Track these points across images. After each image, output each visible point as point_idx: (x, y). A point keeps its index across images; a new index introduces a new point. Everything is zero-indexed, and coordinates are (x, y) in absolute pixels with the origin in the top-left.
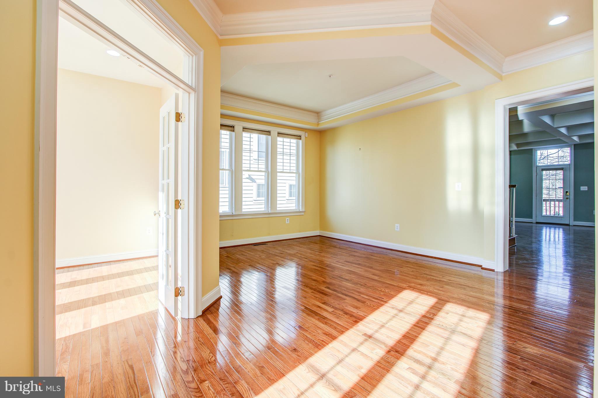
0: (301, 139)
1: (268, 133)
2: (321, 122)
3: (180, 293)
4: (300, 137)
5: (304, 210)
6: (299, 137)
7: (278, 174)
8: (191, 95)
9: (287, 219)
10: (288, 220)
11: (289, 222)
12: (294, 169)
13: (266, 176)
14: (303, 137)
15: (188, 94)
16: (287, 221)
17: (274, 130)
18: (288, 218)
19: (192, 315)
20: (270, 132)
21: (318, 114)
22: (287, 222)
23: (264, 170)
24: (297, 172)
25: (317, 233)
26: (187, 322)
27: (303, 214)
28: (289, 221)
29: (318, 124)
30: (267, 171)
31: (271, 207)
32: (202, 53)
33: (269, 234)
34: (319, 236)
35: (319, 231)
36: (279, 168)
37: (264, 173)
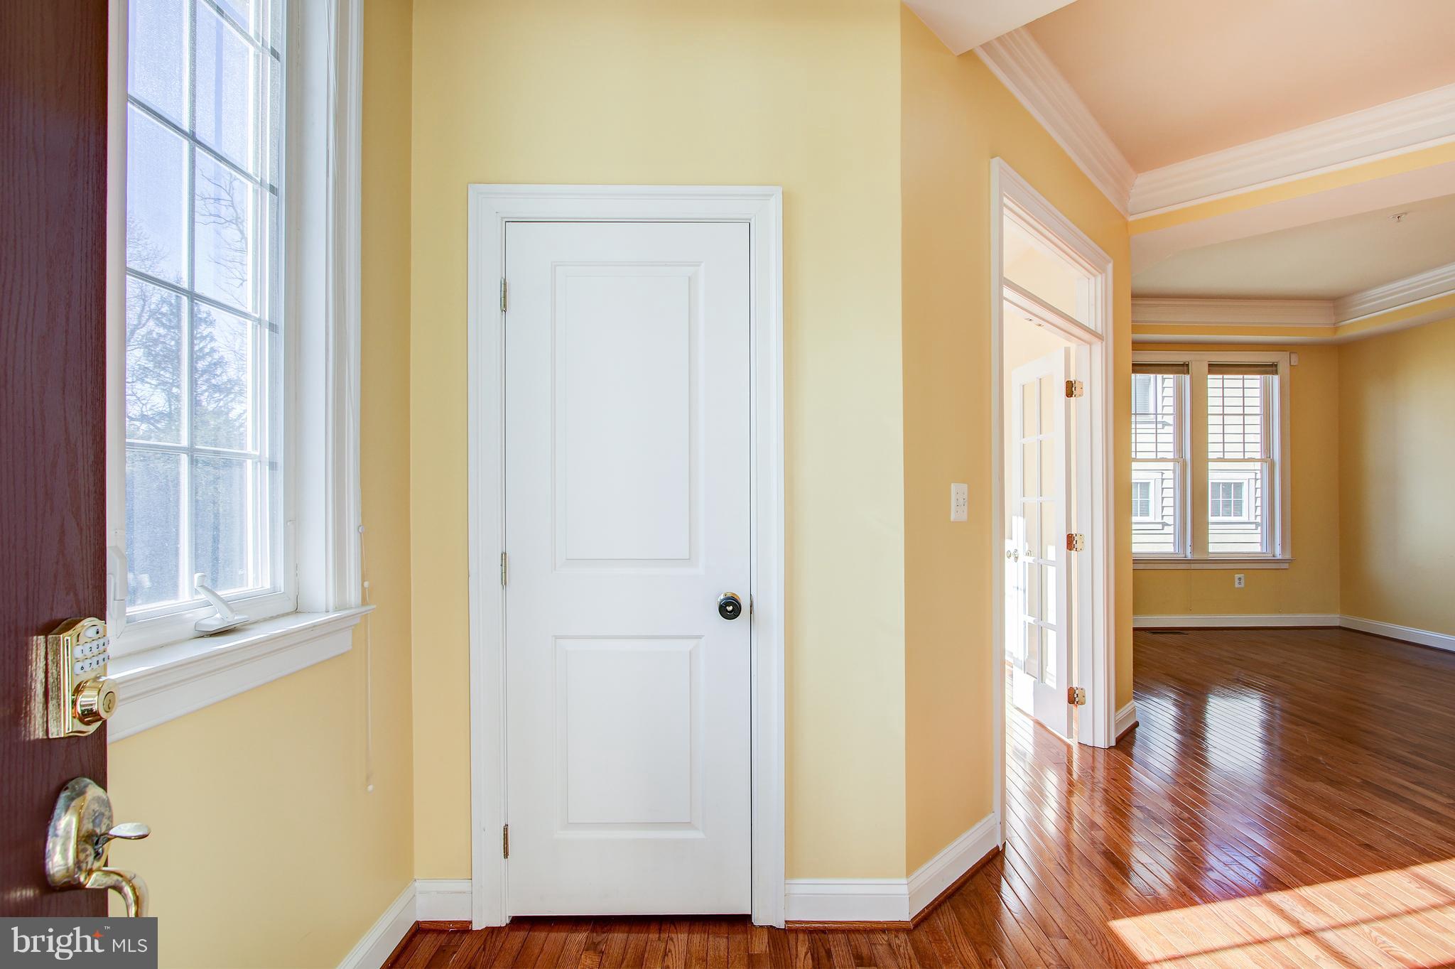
0: (1276, 372)
1: (1183, 368)
2: (1344, 323)
3: (1077, 700)
4: (1274, 368)
5: (1288, 556)
6: (1271, 368)
7: (1211, 465)
8: (1093, 347)
9: (1237, 576)
10: (1240, 579)
11: (1242, 585)
12: (1255, 450)
13: (1178, 472)
14: (1283, 367)
15: (1089, 346)
16: (1239, 581)
17: (1199, 361)
18: (1241, 576)
19: (1101, 742)
20: (1188, 365)
21: (1336, 302)
22: (1237, 585)
23: (1170, 456)
24: (1267, 458)
25: (1333, 619)
26: (1090, 751)
27: (1286, 566)
28: (1242, 581)
29: (1336, 329)
30: (1179, 458)
31: (1193, 546)
32: (1110, 267)
33: (1188, 610)
34: (1340, 628)
35: (1338, 616)
36: (1214, 450)
37: (1172, 463)
